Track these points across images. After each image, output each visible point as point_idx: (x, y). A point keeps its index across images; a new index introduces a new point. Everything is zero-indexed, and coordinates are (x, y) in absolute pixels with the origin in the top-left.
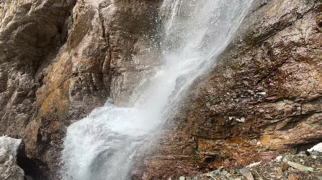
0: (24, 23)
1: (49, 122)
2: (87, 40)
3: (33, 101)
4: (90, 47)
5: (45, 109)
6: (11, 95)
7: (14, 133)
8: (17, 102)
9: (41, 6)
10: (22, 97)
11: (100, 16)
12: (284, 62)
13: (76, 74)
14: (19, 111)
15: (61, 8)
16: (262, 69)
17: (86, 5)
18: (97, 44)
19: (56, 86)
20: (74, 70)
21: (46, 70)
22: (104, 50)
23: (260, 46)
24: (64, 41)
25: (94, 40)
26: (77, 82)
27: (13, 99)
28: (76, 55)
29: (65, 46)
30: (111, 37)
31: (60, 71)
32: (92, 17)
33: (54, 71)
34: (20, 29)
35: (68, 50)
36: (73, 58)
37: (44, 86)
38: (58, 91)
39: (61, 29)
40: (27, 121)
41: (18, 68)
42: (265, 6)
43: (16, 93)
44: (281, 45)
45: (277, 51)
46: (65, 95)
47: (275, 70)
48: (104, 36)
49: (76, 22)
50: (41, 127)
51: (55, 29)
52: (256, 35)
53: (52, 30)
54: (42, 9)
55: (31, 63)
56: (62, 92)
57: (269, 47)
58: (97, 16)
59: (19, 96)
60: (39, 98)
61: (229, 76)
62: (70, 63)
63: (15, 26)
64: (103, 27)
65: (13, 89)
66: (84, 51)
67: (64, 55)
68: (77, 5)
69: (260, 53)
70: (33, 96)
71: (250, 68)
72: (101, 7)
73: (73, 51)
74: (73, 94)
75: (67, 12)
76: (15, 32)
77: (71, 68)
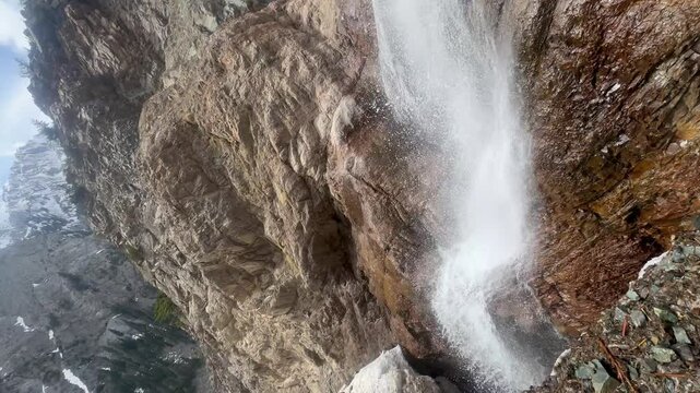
0: (308, 242)
1: (407, 311)
2: (367, 208)
3: (374, 301)
4: (375, 212)
5: (393, 303)
6: (353, 310)
7: (388, 344)
8: (364, 313)
9: (308, 216)
10: (363, 305)
11: (356, 177)
12: (602, 33)
13: (388, 248)
14: (372, 320)
15: (322, 202)
16: (582, 66)
17: (337, 180)
18: (377, 204)
19: (381, 272)
20: (382, 246)
21: (359, 264)
22: (388, 203)
23: (548, 47)
24: (349, 226)
25: (372, 203)
26: (395, 255)
27: (358, 312)
28: (370, 230)
29: (353, 228)
30: (382, 185)
31: (372, 257)
32: (352, 186)
33: (366, 259)
34: (310, 249)
35: (360, 230)
36: (371, 235)
37: (371, 280)
38: (387, 277)
39: (337, 217)
40: (387, 323)
41: (338, 282)
42: (504, 7)
43: (356, 306)
44: (574, 21)
45: (577, 31)
46: (396, 277)
47: (600, 52)
48: (375, 191)
49: (343, 202)
50: (405, 321)
51: (333, 222)
52: (531, 43)
53: (332, 226)
54: (311, 217)
55: (343, 269)
56: (391, 274)
57: (561, 37)
58: (354, 180)
59: (361, 306)
60: (375, 293)
61: (547, 110)
62: (372, 243)
63: (305, 251)
64: (368, 184)
65: (350, 303)
66: (373, 220)
67: (361, 238)
68: (330, 187)
69: (556, 54)
70: (371, 296)
71: (564, 79)
72: (349, 170)
73: (364, 228)
74: (403, 270)
75: (330, 200)
76: (310, 255)
77: (378, 246)
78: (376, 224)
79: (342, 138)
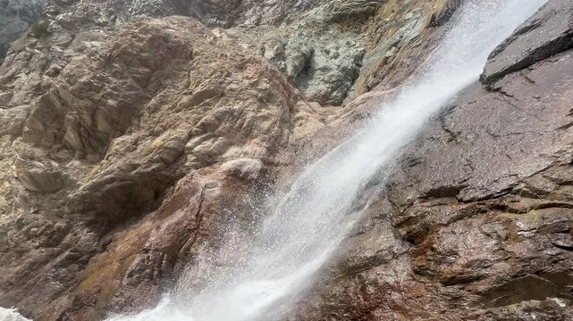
0: (123, 180)
1: (82, 306)
2: (179, 215)
3: (81, 268)
4: (177, 224)
5: (88, 285)
6: (59, 254)
7: (29, 309)
8: (63, 265)
9: (149, 169)
10: (71, 259)
11: (202, 195)
12: (377, 306)
13: (147, 251)
14: (55, 278)
15: (168, 177)
16: (354, 308)
17: (194, 181)
18: (186, 222)
19: (118, 258)
20: (147, 245)
21: (118, 234)
22: (190, 231)
23: (354, 277)
24: (153, 210)
25: (185, 217)
26: (143, 261)
27: (58, 259)
28: (158, 228)
29: (153, 214)
30: (204, 218)
31: (132, 242)
32: (193, 194)
33: (125, 240)
34: (116, 184)
35: (154, 220)
36: (154, 231)
37: (105, 253)
38: (116, 266)
39: (158, 195)
40: (57, 294)
41: (88, 224)
42: (362, 235)
43: (67, 253)
44: (375, 283)
45: (371, 289)
46: (120, 273)
47: (367, 313)
48: (197, 216)
49: (175, 194)
50: (68, 310)
51: (153, 194)
52: (351, 264)
53: (149, 194)
54: (149, 173)
55: (106, 223)
56: (120, 268)
57: (363, 282)
58: (199, 194)
59: (68, 258)
60: (91, 265)
61: (317, 305)
62: (147, 235)
63: (111, 180)
64: (200, 206)
65: (68, 246)
66: (169, 226)
67: (147, 224)
68: (184, 178)
69: (353, 285)
70: (86, 262)
71: (341, 302)
72: (206, 186)
73: (158, 222)
74: (130, 275)
75: (172, 182)
76: (108, 186)
77: (145, 242)
78: (167, 229)
79: (230, 171)
